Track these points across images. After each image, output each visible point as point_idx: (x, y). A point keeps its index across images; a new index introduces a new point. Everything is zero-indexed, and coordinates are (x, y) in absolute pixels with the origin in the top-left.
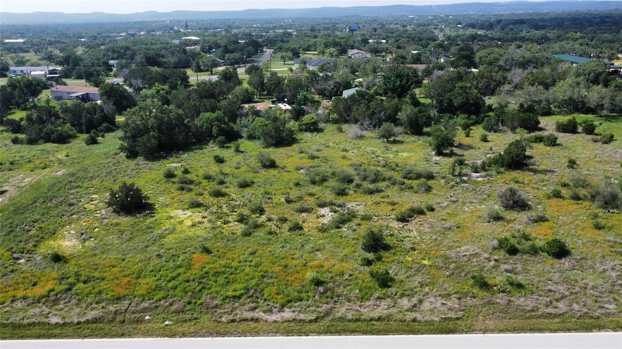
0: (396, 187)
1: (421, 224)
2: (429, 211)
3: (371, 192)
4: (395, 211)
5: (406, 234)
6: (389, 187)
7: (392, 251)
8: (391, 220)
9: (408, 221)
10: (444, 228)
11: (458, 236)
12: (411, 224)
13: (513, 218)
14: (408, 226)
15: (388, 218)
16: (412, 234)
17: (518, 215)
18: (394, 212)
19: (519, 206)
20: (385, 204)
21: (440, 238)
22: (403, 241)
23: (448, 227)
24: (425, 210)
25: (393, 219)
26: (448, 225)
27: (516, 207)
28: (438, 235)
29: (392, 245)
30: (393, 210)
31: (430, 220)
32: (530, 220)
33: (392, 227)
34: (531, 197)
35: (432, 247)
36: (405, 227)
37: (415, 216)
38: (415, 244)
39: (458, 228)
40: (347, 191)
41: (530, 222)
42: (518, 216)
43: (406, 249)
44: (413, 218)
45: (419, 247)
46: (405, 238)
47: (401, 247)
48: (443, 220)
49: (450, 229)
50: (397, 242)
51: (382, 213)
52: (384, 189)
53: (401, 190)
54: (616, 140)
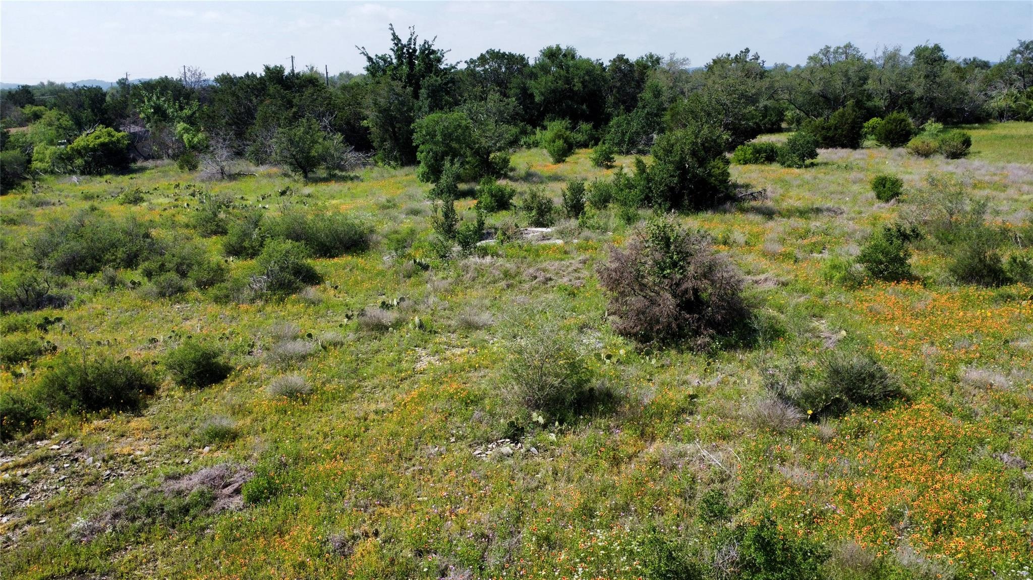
13: (677, 397)
17: (705, 374)
19: (711, 323)
27: (697, 333)
32: (784, 398)
34: (770, 285)
41: (792, 413)
42: (713, 381)
54: (979, 152)
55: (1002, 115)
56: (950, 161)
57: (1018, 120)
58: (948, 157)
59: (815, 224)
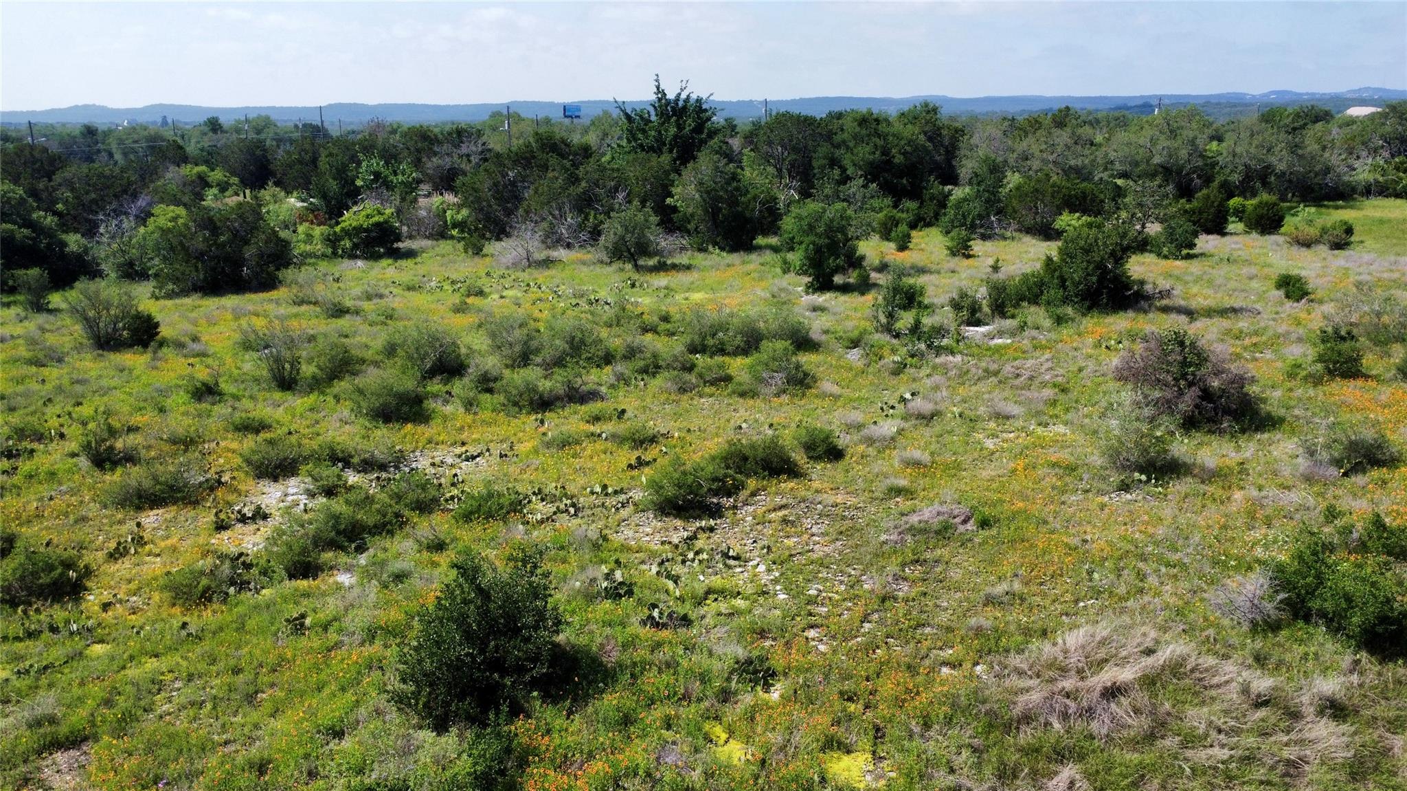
0: (657, 382)
1: (785, 521)
2: (817, 459)
3: (543, 404)
4: (647, 470)
5: (705, 581)
6: (627, 384)
7: (610, 701)
8: (624, 513)
9: (716, 512)
10: (912, 530)
11: (1007, 569)
12: (735, 524)
13: (1228, 463)
14: (716, 537)
15: (609, 502)
16: (740, 578)
18: (645, 474)
20: (600, 445)
21: (904, 590)
22: (686, 621)
23: (936, 523)
24: (799, 457)
25: (639, 508)
26: (927, 513)
28: (893, 568)
29: (613, 657)
30: (641, 463)
31: (830, 498)
33: (625, 548)
35: (871, 647)
36: (699, 544)
37: (752, 483)
38: (762, 634)
39: (984, 524)
40: (430, 404)
43: (704, 678)
44: (743, 494)
45: (795, 657)
46: (700, 601)
47: (672, 665)
48: (899, 491)
49: (944, 532)
50: (646, 632)
51: (581, 481)
52: (603, 389)
53: (683, 390)
54: (1362, 242)
55: (1369, 191)
56: (1336, 252)
57: (1386, 196)
58: (1332, 249)
59: (1243, 324)
